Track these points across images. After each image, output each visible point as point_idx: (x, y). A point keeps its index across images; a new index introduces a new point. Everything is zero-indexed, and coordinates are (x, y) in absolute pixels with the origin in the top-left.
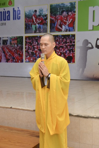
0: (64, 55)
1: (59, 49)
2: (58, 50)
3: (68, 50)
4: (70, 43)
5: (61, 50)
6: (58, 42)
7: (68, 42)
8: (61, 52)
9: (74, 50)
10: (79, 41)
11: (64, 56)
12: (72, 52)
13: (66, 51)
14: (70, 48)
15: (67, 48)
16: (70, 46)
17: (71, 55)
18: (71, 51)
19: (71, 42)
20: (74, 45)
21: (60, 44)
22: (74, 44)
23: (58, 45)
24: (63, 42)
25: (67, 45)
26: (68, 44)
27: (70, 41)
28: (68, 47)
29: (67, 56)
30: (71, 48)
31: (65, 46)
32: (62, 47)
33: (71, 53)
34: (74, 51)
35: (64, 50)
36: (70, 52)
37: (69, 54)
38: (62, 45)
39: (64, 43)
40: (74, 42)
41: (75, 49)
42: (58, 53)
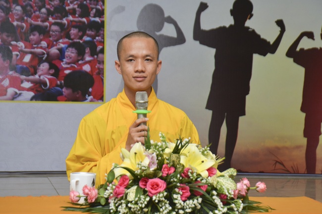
0: (52, 66)
1: (26, 40)
2: (21, 44)
3: (71, 45)
4: (81, 16)
5: (38, 43)
6: (19, 8)
7: (73, 12)
8: (39, 50)
9: (99, 47)
10: (121, 9)
11: (52, 71)
12: (92, 55)
13: (61, 51)
14: (81, 38)
15: (68, 36)
16: (82, 28)
17: (87, 68)
18: (87, 50)
19: (85, 12)
20: (99, 27)
21: (29, 16)
22: (97, 19)
23: (21, 19)
24: (44, 10)
25: (65, 21)
26: (71, 18)
27: (81, 6)
28: (74, 31)
29: (67, 72)
30: (86, 38)
31: (54, 28)
32: (44, 32)
33: (88, 58)
34: (102, 51)
35: (50, 45)
36: (81, 53)
37: (76, 62)
38: (39, 23)
39: (49, 13)
40: (101, 13)
41: (102, 43)
42: (22, 57)
